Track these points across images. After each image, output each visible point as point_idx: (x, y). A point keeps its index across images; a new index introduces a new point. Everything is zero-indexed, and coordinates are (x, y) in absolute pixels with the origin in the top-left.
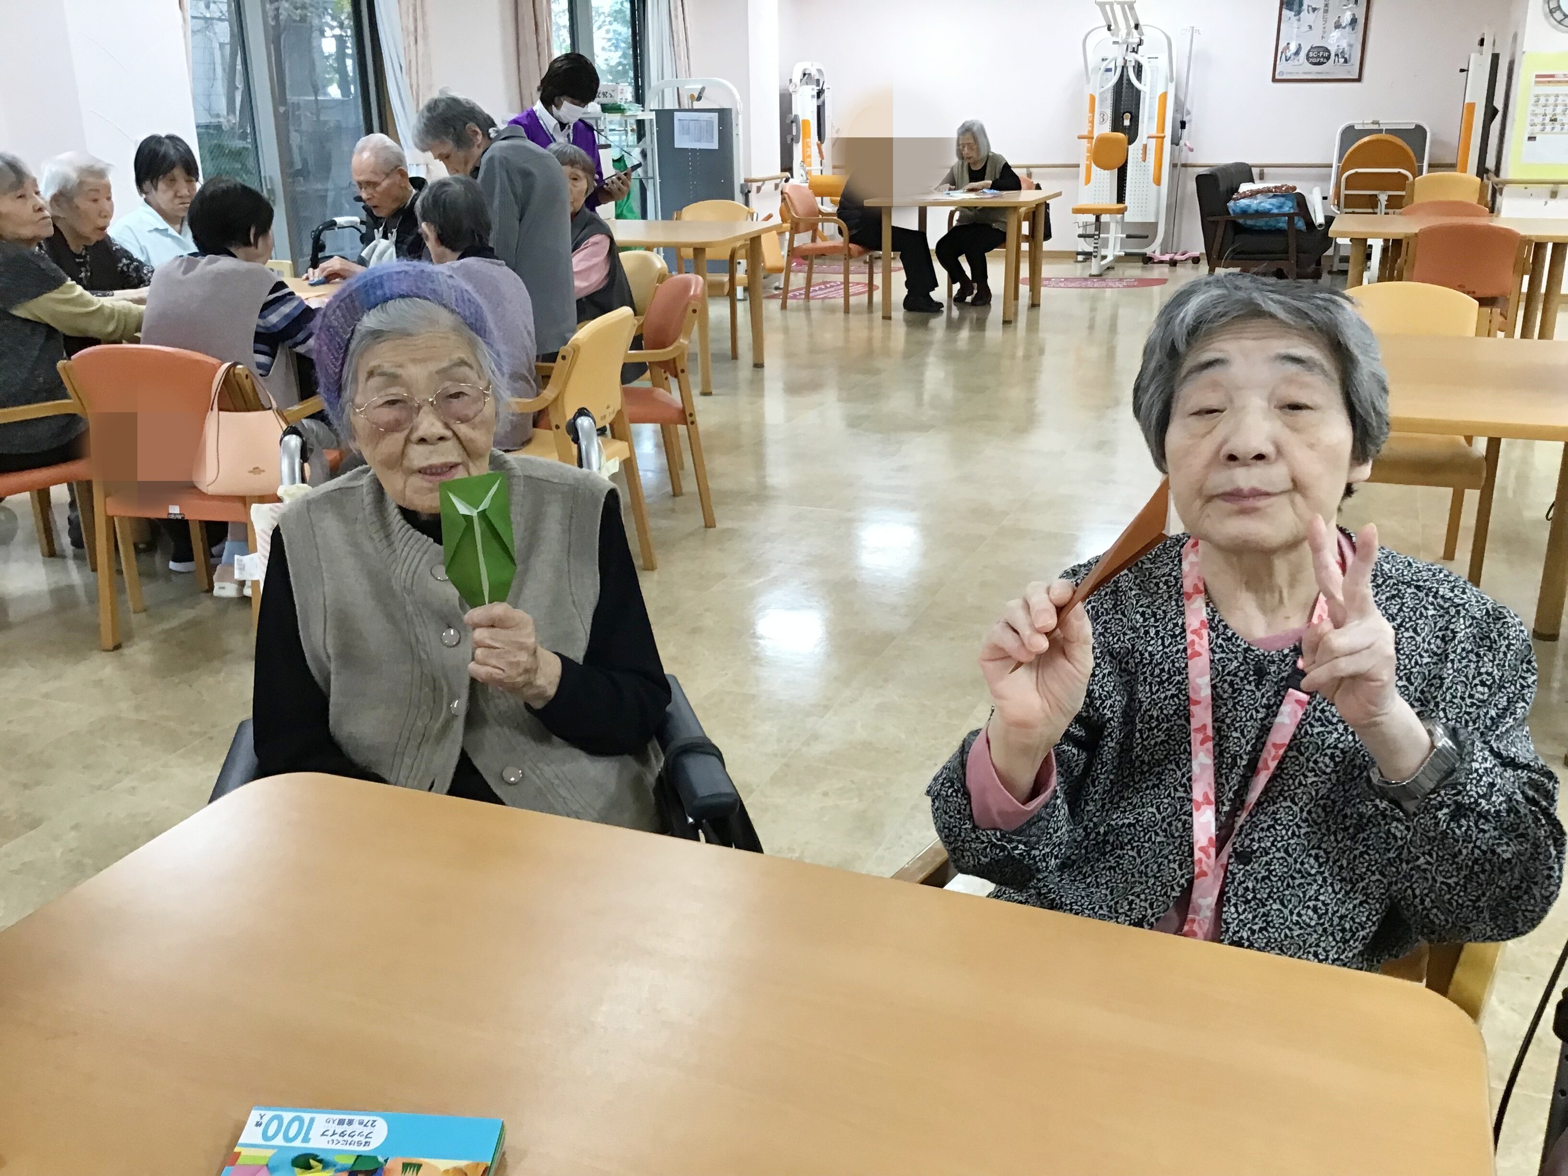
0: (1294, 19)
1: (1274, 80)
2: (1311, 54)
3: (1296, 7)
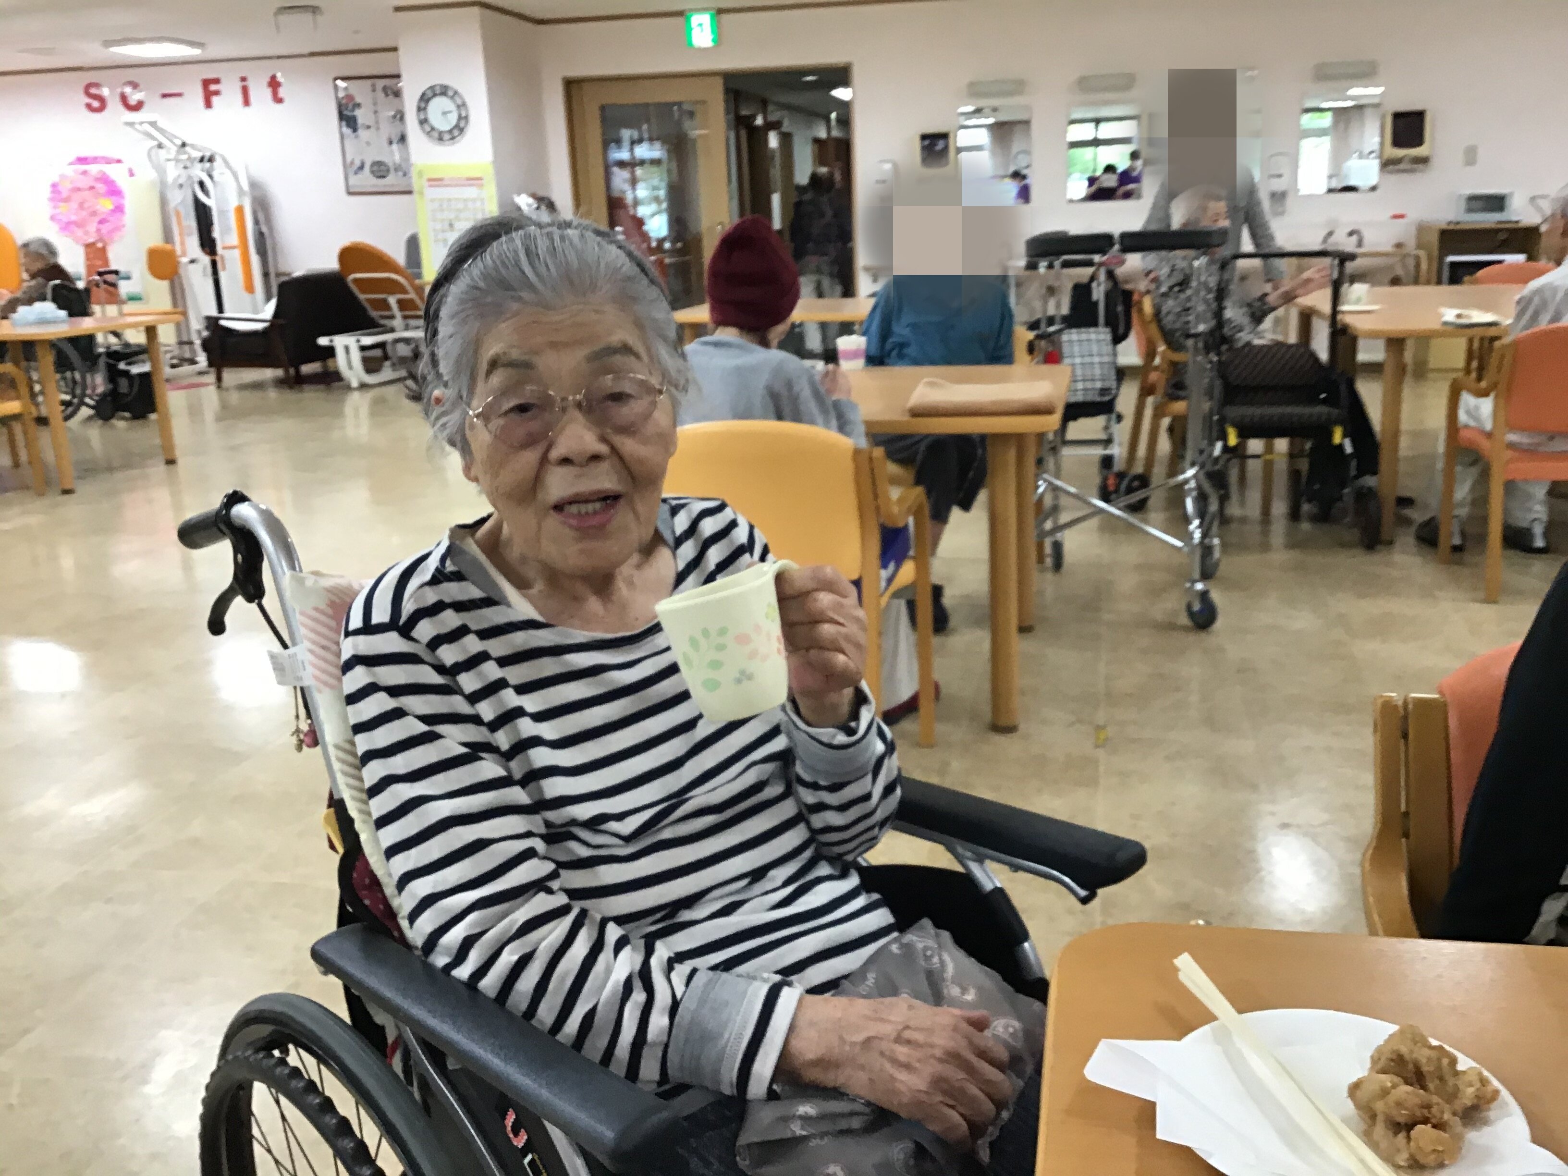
1: (350, 193)
2: (373, 168)
3: (353, 124)
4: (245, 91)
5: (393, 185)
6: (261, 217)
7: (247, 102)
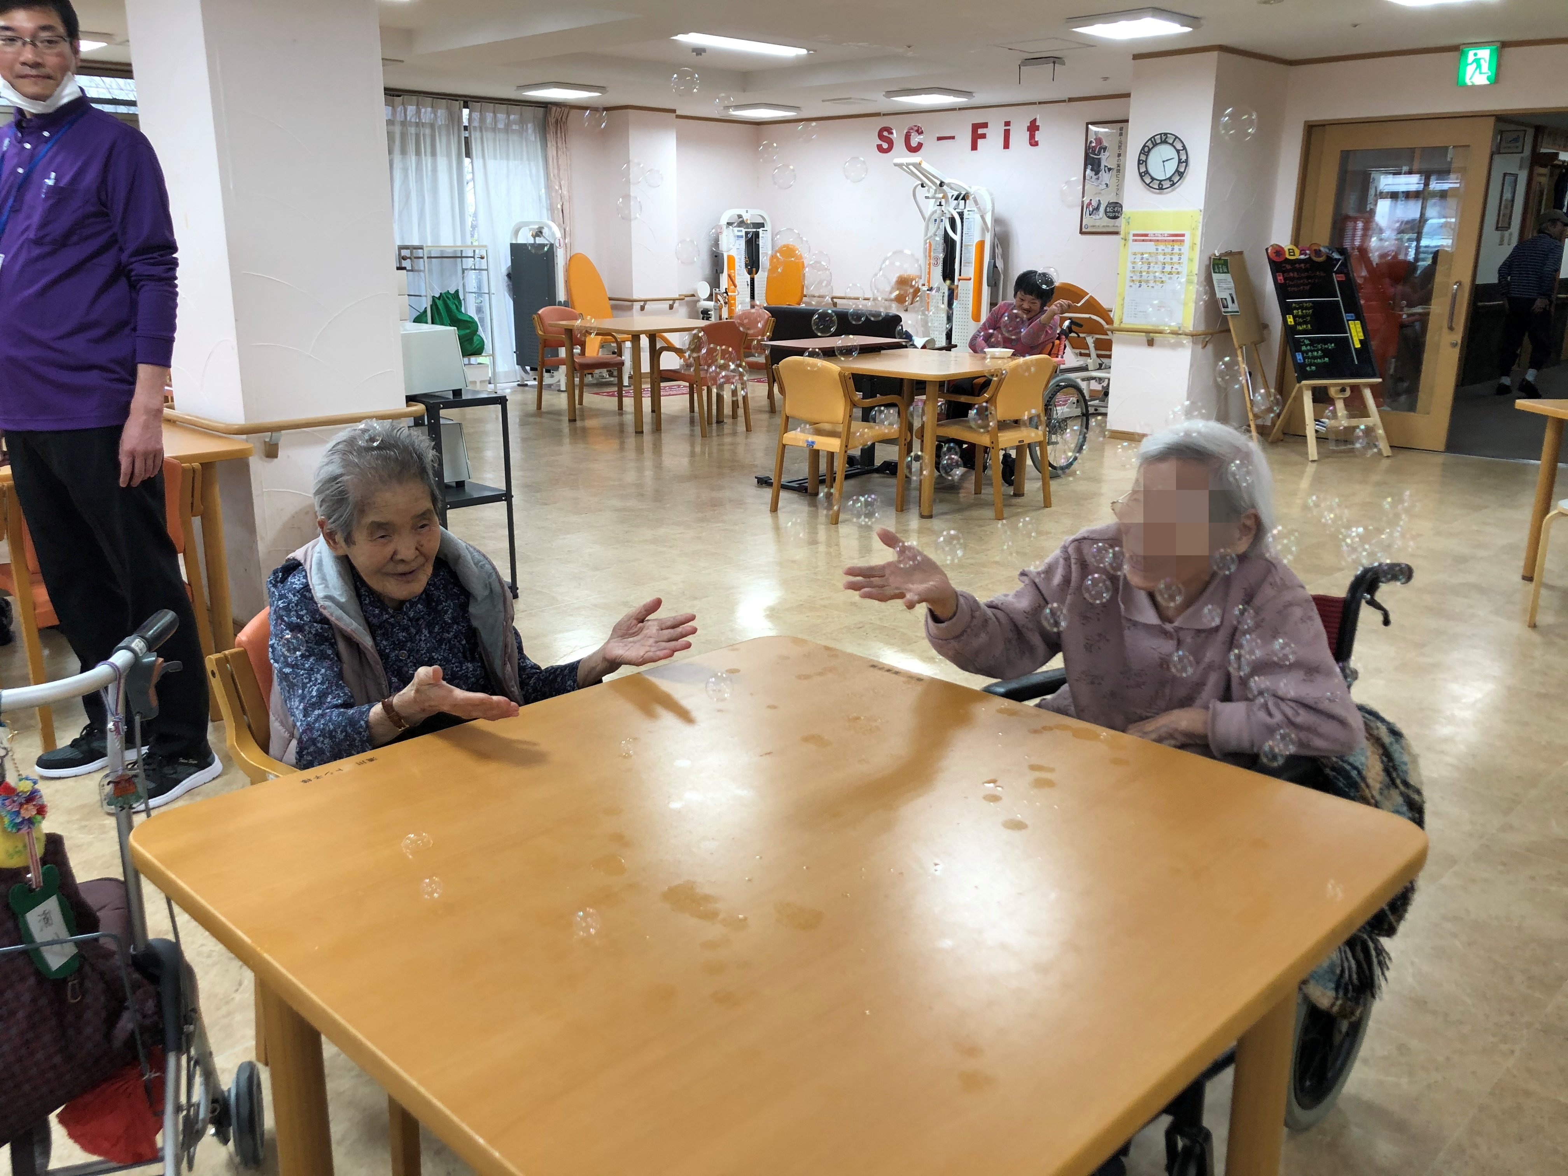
1: (1081, 232)
4: (1007, 134)
6: (998, 251)
7: (1006, 146)
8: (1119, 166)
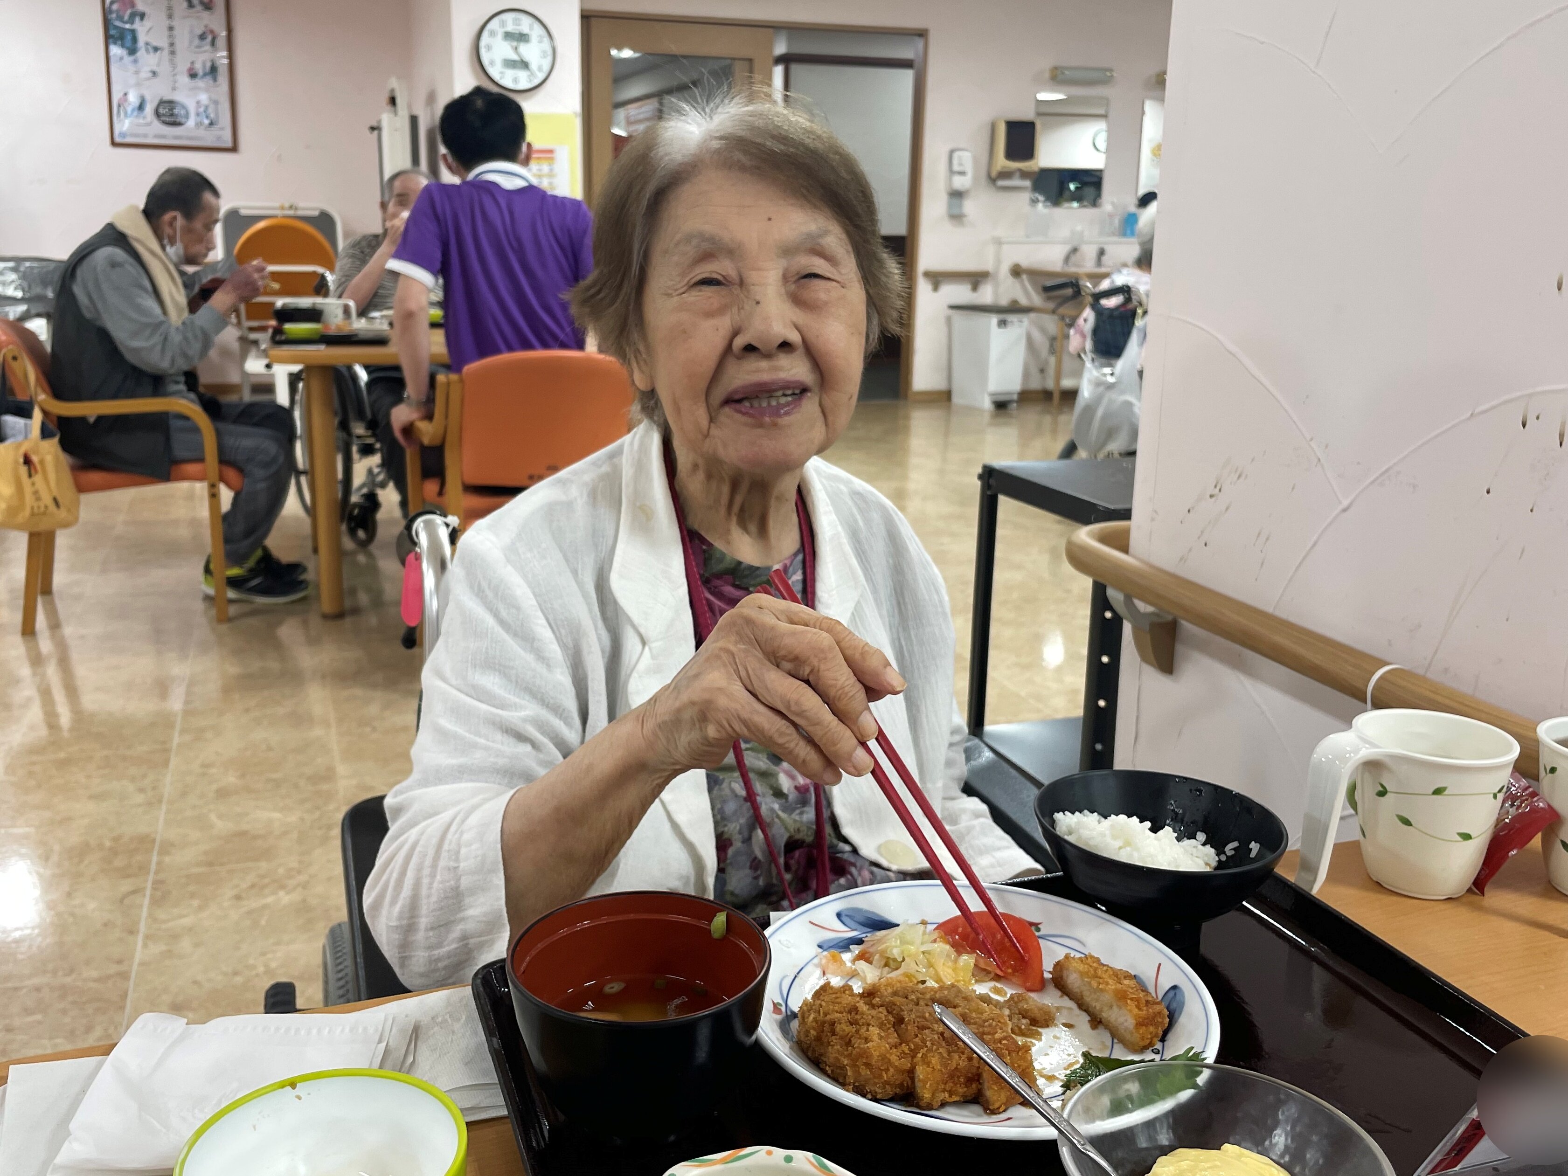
0: (128, 59)
1: (114, 144)
2: (161, 111)
3: (128, 43)
5: (191, 138)
8: (172, 44)
